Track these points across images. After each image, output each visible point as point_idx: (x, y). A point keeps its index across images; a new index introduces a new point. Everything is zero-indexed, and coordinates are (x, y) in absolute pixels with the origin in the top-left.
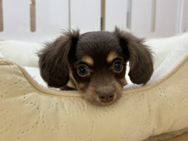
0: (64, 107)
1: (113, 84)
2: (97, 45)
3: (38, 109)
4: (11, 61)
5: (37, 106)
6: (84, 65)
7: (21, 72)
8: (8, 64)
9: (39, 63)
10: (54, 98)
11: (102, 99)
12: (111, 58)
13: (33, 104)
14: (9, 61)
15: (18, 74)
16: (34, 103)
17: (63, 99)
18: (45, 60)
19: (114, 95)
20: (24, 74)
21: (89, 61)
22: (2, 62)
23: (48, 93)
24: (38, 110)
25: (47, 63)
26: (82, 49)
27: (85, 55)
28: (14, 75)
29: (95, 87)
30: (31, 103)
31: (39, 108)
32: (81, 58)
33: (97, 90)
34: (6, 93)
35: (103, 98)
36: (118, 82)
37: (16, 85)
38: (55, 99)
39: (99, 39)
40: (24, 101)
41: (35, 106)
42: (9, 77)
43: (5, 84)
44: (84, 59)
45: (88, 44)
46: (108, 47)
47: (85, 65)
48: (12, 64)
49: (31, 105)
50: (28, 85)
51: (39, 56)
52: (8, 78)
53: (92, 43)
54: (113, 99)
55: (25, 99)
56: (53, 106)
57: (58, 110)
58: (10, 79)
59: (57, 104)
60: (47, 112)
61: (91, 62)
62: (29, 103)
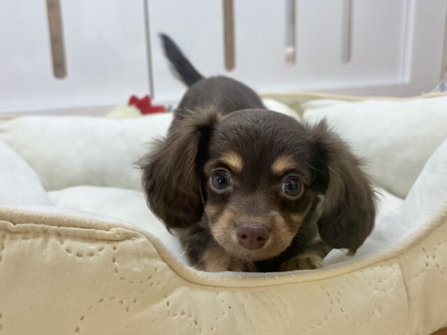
0: (245, 313)
1: (271, 216)
2: (257, 133)
3: (196, 323)
4: (132, 230)
5: (193, 318)
6: (223, 169)
7: (154, 250)
8: (128, 237)
9: (143, 183)
10: (220, 294)
11: (242, 240)
12: (280, 165)
13: (185, 316)
14: (128, 229)
15: (151, 256)
16: (186, 311)
17: (239, 294)
18: (153, 176)
19: (268, 238)
20: (159, 254)
21: (234, 161)
22: (118, 236)
23: (206, 283)
24: (197, 326)
25: (157, 183)
26: (225, 137)
27: (229, 149)
28: (146, 261)
29: (235, 213)
30: (183, 313)
31: (197, 321)
32: (220, 156)
33: (236, 222)
34: (135, 301)
35: (244, 237)
36: (284, 217)
37: (151, 280)
38: (223, 295)
39: (263, 124)
40: (169, 312)
41: (191, 319)
42: (137, 267)
43: (131, 282)
44: (226, 158)
45: (239, 130)
46: (279, 142)
47: (226, 170)
48: (136, 236)
49: (182, 317)
50: (170, 273)
51: (142, 168)
52: (136, 269)
53: (246, 128)
54: (263, 245)
55: (169, 307)
56: (223, 314)
57: (235, 320)
58: (139, 270)
59: (230, 307)
60: (215, 329)
61: (238, 165)
62: (179, 313)
